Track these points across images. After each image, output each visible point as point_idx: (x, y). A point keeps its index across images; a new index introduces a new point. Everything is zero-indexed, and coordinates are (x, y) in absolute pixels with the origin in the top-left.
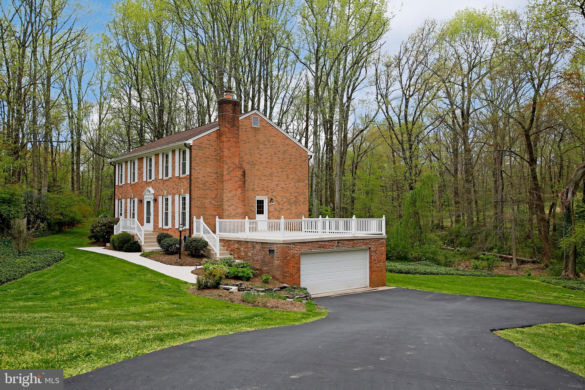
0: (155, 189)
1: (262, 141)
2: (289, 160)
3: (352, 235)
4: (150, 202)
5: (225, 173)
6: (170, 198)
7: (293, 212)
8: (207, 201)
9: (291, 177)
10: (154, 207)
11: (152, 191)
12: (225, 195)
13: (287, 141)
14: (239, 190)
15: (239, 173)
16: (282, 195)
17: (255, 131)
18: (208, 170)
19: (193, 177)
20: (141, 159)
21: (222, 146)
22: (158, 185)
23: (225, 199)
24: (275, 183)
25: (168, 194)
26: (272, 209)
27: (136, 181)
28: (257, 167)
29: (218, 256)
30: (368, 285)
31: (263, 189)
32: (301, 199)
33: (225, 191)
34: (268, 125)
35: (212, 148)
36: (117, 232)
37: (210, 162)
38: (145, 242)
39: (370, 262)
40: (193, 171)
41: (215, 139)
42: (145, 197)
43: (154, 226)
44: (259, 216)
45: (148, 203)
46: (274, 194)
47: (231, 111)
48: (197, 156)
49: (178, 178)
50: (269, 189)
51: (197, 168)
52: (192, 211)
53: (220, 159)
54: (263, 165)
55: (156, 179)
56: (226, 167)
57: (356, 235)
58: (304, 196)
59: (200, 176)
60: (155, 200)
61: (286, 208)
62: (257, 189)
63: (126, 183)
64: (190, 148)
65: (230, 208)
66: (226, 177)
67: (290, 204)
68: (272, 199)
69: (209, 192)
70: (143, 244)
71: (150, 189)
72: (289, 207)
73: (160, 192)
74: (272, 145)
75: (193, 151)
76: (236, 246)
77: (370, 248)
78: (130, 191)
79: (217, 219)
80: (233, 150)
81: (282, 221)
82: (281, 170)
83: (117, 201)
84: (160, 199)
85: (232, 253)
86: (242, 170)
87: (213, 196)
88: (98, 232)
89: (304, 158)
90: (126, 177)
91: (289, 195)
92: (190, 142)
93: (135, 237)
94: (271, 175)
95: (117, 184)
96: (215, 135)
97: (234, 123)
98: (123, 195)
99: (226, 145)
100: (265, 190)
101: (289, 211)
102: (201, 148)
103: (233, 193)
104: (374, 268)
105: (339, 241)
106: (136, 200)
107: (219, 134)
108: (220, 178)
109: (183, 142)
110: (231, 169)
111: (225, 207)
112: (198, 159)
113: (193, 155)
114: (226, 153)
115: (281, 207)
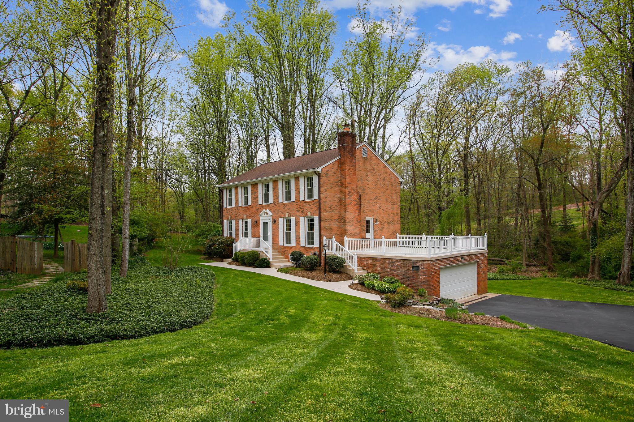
0: (274, 212)
1: (369, 169)
2: (387, 185)
3: (468, 251)
4: (267, 223)
5: (347, 197)
6: (293, 220)
7: (390, 230)
8: (332, 222)
9: (389, 200)
10: (273, 227)
11: (270, 213)
12: (347, 216)
13: (386, 169)
14: (357, 212)
15: (357, 197)
16: (383, 215)
17: (364, 160)
18: (333, 195)
19: (322, 202)
20: (255, 185)
21: (344, 174)
22: (278, 208)
23: (348, 220)
24: (378, 205)
25: (290, 215)
26: (376, 229)
27: (249, 203)
28: (366, 192)
29: (356, 271)
30: (476, 293)
31: (370, 212)
32: (395, 219)
33: (347, 213)
34: (373, 155)
35: (335, 175)
36: (236, 249)
37: (334, 188)
38: (273, 259)
39: (478, 273)
40: (322, 196)
41: (337, 168)
42: (261, 218)
43: (273, 243)
44: (368, 235)
45: (266, 224)
46: (378, 215)
47: (350, 143)
48: (324, 182)
49: (303, 202)
50: (374, 211)
51: (325, 193)
52: (322, 231)
53: (342, 185)
54: (371, 190)
55: (274, 203)
56: (348, 192)
57: (472, 251)
58: (397, 217)
59: (327, 200)
60: (275, 222)
61: (385, 227)
62: (366, 211)
63: (237, 206)
64: (319, 175)
65: (351, 228)
66: (348, 201)
67: (388, 223)
68: (376, 220)
69: (334, 214)
70: (271, 260)
71: (268, 211)
72: (387, 226)
73: (280, 214)
74: (376, 172)
75: (321, 177)
76: (370, 262)
77: (478, 262)
78: (242, 212)
79: (345, 238)
80: (352, 177)
81: (383, 239)
82: (382, 194)
83: (225, 222)
84: (281, 220)
85: (365, 268)
86: (358, 195)
87: (336, 217)
88: (217, 249)
89: (397, 184)
90: (237, 200)
91: (387, 215)
92: (320, 170)
93: (261, 254)
94: (375, 198)
95: (225, 206)
96: (337, 164)
97: (352, 152)
98: (233, 216)
99: (348, 172)
100: (372, 212)
101: (387, 230)
102: (327, 176)
103: (353, 215)
104: (481, 279)
105: (462, 257)
106: (250, 221)
107: (341, 163)
108: (342, 202)
109: (314, 170)
110: (351, 194)
111: (348, 227)
112: (325, 185)
113: (322, 182)
114: (348, 180)
115: (382, 226)
